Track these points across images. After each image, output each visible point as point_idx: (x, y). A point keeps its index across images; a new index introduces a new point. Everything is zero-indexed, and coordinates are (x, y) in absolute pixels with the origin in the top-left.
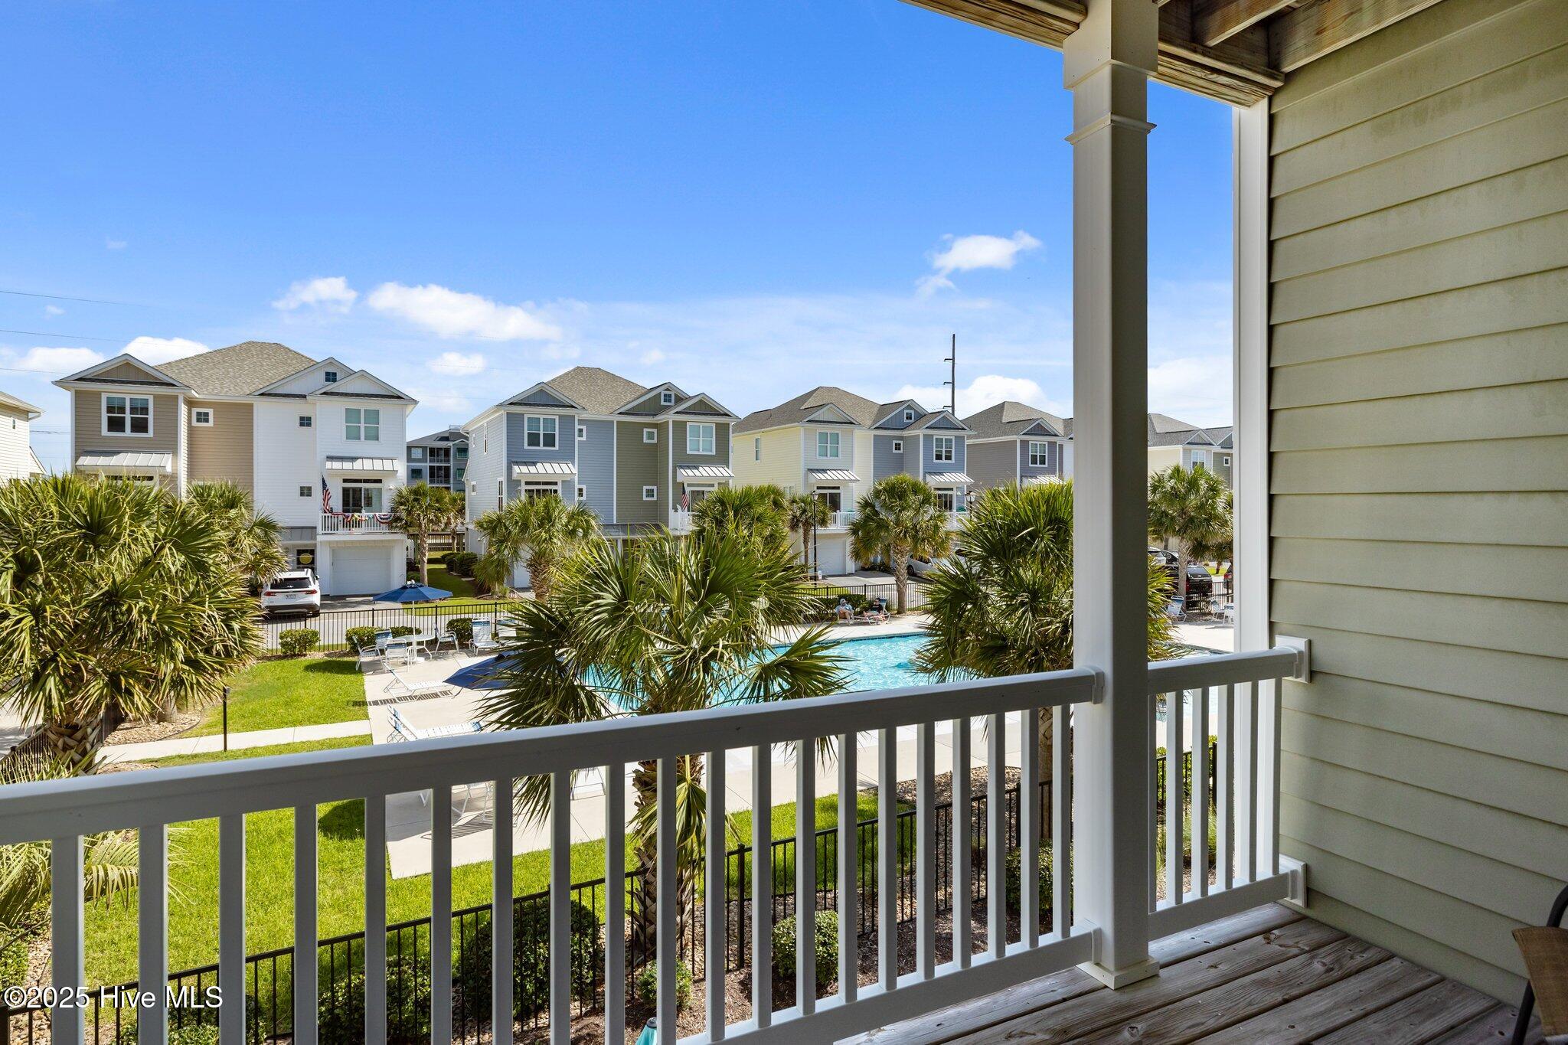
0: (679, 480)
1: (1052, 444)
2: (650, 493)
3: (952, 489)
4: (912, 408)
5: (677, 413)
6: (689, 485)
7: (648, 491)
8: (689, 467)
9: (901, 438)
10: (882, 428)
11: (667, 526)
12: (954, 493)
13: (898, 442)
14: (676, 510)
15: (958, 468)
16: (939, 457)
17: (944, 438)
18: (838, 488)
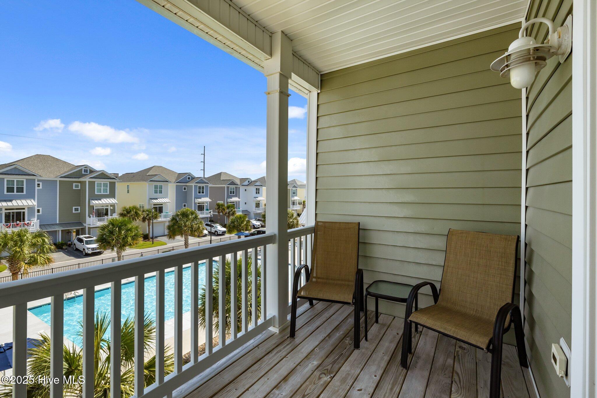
0: (91, 205)
1: (236, 188)
2: (76, 210)
3: (204, 203)
4: (190, 176)
5: (91, 178)
6: (96, 207)
7: (75, 209)
8: (96, 200)
9: (186, 186)
10: (179, 183)
11: (85, 223)
12: (205, 204)
13: (185, 187)
14: (90, 217)
15: (206, 196)
16: (199, 192)
17: (201, 186)
18: (162, 205)
